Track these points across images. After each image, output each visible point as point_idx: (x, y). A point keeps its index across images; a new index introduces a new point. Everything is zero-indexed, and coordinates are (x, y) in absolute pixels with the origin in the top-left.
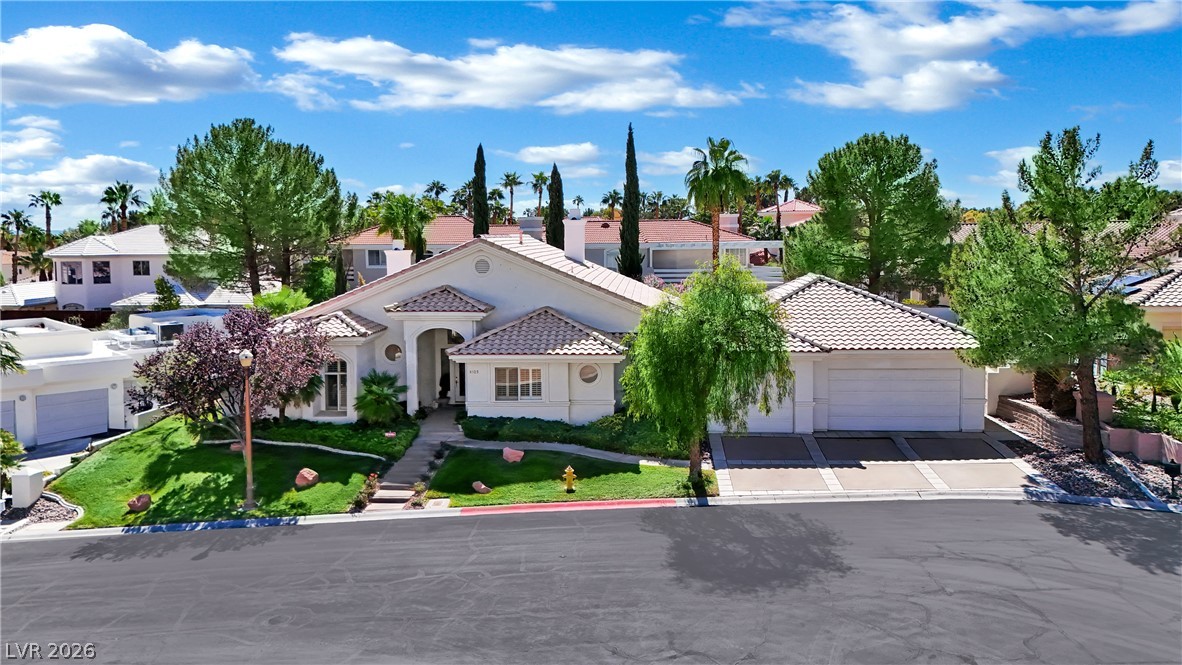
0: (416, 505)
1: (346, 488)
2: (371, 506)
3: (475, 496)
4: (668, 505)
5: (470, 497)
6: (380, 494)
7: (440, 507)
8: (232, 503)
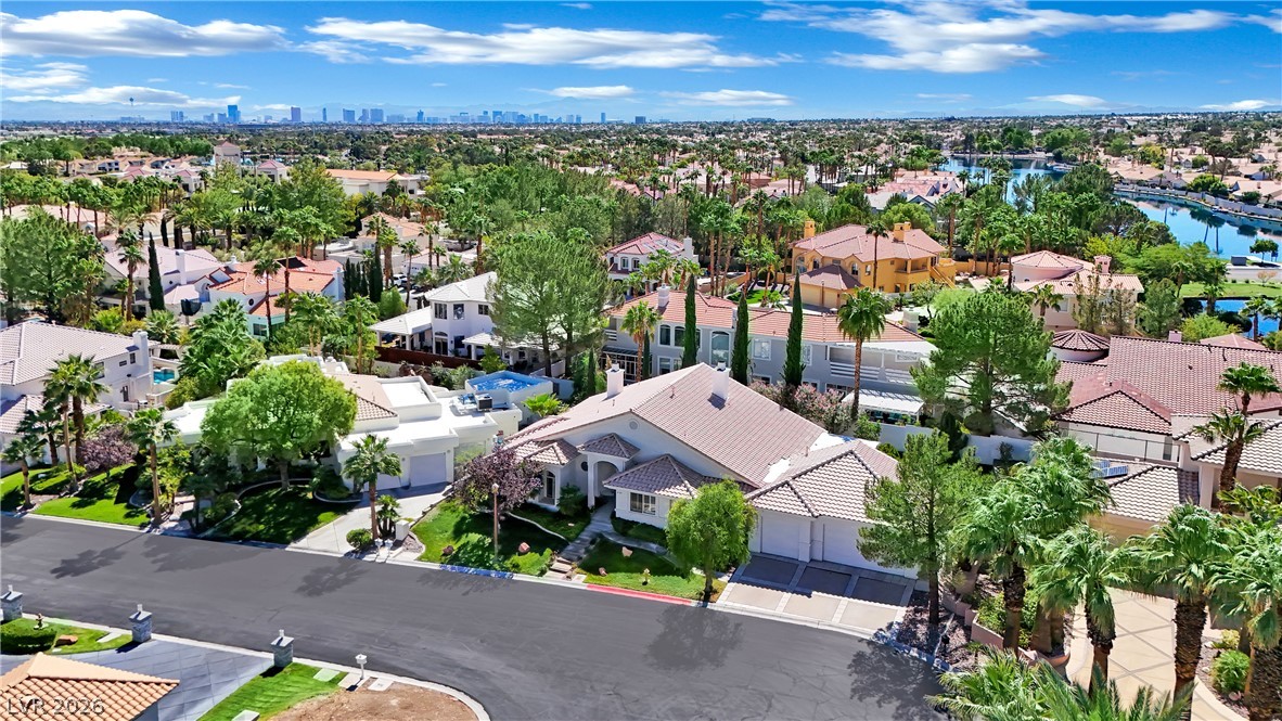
0: (569, 577)
1: (542, 558)
2: (549, 573)
3: (597, 577)
4: (687, 604)
5: (594, 577)
6: (556, 565)
7: (580, 581)
8: (488, 556)
